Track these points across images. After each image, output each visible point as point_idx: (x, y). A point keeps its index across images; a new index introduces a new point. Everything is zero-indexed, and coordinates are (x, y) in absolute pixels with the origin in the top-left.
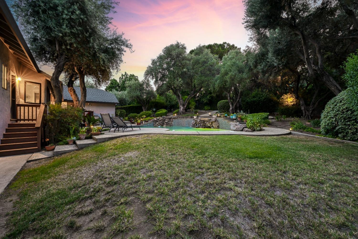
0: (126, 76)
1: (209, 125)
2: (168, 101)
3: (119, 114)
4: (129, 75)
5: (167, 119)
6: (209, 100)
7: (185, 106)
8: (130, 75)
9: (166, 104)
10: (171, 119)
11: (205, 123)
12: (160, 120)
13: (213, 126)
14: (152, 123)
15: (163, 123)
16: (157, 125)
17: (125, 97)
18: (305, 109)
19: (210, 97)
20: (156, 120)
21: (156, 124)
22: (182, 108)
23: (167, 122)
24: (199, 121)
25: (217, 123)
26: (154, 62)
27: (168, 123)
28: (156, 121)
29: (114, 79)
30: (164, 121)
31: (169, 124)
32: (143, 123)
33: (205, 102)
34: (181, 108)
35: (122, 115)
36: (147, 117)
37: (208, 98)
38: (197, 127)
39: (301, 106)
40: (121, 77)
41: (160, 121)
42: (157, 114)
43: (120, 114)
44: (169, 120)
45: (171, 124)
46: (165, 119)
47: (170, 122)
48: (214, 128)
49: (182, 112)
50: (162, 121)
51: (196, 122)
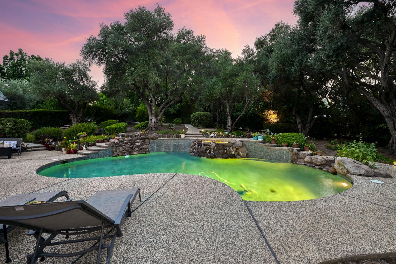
0: (22, 56)
1: (233, 153)
2: (119, 108)
3: (7, 129)
4: (30, 56)
5: (138, 141)
6: (178, 111)
7: (159, 117)
8: (33, 56)
9: (115, 112)
10: (147, 140)
11: (226, 149)
12: (125, 141)
13: (239, 155)
14: (110, 149)
15: (132, 147)
16: (119, 154)
17: (22, 92)
18: (301, 128)
19: (179, 107)
20: (117, 144)
21: (118, 151)
23: (140, 146)
25: (245, 149)
26: (105, 32)
27: (142, 147)
28: (118, 145)
30: (133, 143)
31: (143, 148)
32: (84, 148)
33: (172, 112)
34: (151, 120)
35: (17, 132)
36: (89, 134)
37: (177, 107)
38: (211, 157)
39: (298, 124)
40: (8, 55)
41: (126, 143)
42: (108, 129)
43: (11, 129)
44: (142, 142)
45: (147, 149)
46: (134, 141)
47: (145, 145)
48: (242, 158)
49: (154, 127)
50: (130, 145)
51: (208, 147)
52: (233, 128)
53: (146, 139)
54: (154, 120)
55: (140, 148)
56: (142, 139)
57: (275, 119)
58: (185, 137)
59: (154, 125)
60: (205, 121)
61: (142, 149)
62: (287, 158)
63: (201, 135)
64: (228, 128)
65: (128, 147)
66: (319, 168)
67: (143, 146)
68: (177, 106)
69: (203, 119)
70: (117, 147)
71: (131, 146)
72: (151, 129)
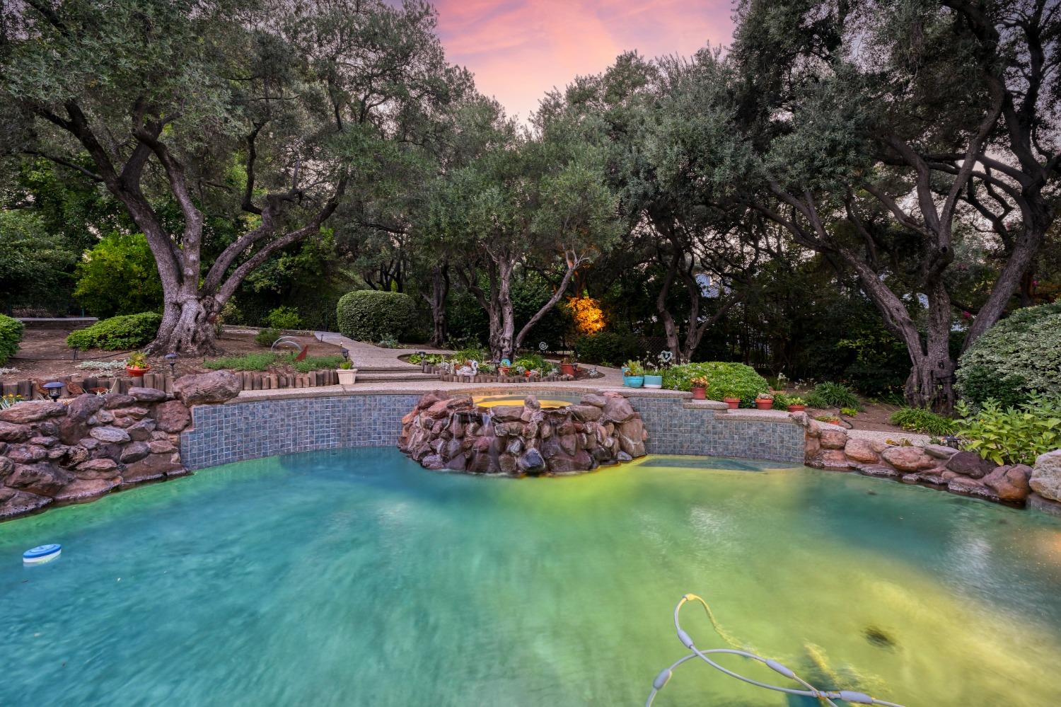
5: (110, 415)
6: (284, 281)
10: (168, 410)
15: (65, 459)
18: (677, 347)
23: (122, 444)
27: (138, 448)
31: (147, 453)
34: (179, 306)
37: (281, 267)
44: (139, 418)
45: (172, 452)
46: (79, 419)
47: (156, 435)
49: (194, 341)
50: (49, 447)
51: (514, 425)
52: (518, 346)
53: (163, 400)
54: (192, 307)
55: (126, 453)
56: (140, 403)
58: (357, 380)
59: (196, 332)
60: (391, 320)
61: (136, 458)
62: (788, 449)
63: (416, 370)
64: (504, 347)
65: (30, 462)
66: (920, 481)
67: (150, 438)
68: (280, 265)
69: (384, 314)
71: (55, 453)
72: (178, 349)
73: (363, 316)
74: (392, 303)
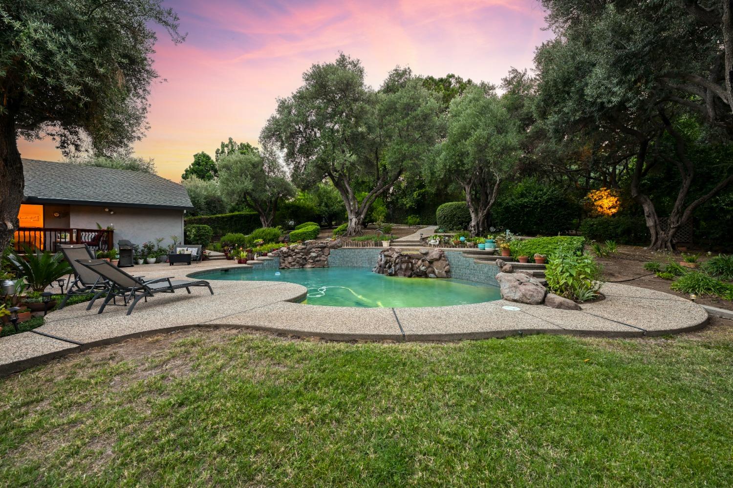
0: (232, 147)
1: (423, 268)
2: (323, 204)
3: (192, 236)
4: (239, 144)
5: (314, 250)
7: (362, 216)
8: (241, 144)
9: (317, 210)
10: (326, 249)
11: (412, 263)
12: (296, 250)
13: (433, 272)
14: (276, 259)
15: (305, 258)
16: (288, 265)
17: (219, 194)
19: (419, 196)
20: (286, 253)
21: (286, 262)
22: (354, 220)
23: (316, 257)
24: (396, 258)
25: (445, 263)
27: (318, 259)
28: (287, 255)
29: (203, 152)
30: (308, 252)
31: (320, 260)
32: (255, 258)
33: (408, 206)
34: (351, 220)
35: (201, 239)
36: (266, 241)
38: (391, 275)
39: (646, 218)
40: (220, 148)
41: (298, 253)
42: (292, 235)
43: (195, 236)
44: (320, 251)
45: (325, 261)
46: (308, 250)
47: (323, 256)
48: (437, 277)
49: (355, 231)
50: (303, 255)
52: (481, 229)
53: (326, 247)
55: (316, 259)
56: (321, 248)
57: (613, 207)
58: (389, 245)
59: (355, 228)
61: (318, 261)
65: (299, 258)
67: (321, 256)
70: (285, 257)
71: (303, 257)
72: (350, 234)
73: (444, 217)
74: (459, 208)
